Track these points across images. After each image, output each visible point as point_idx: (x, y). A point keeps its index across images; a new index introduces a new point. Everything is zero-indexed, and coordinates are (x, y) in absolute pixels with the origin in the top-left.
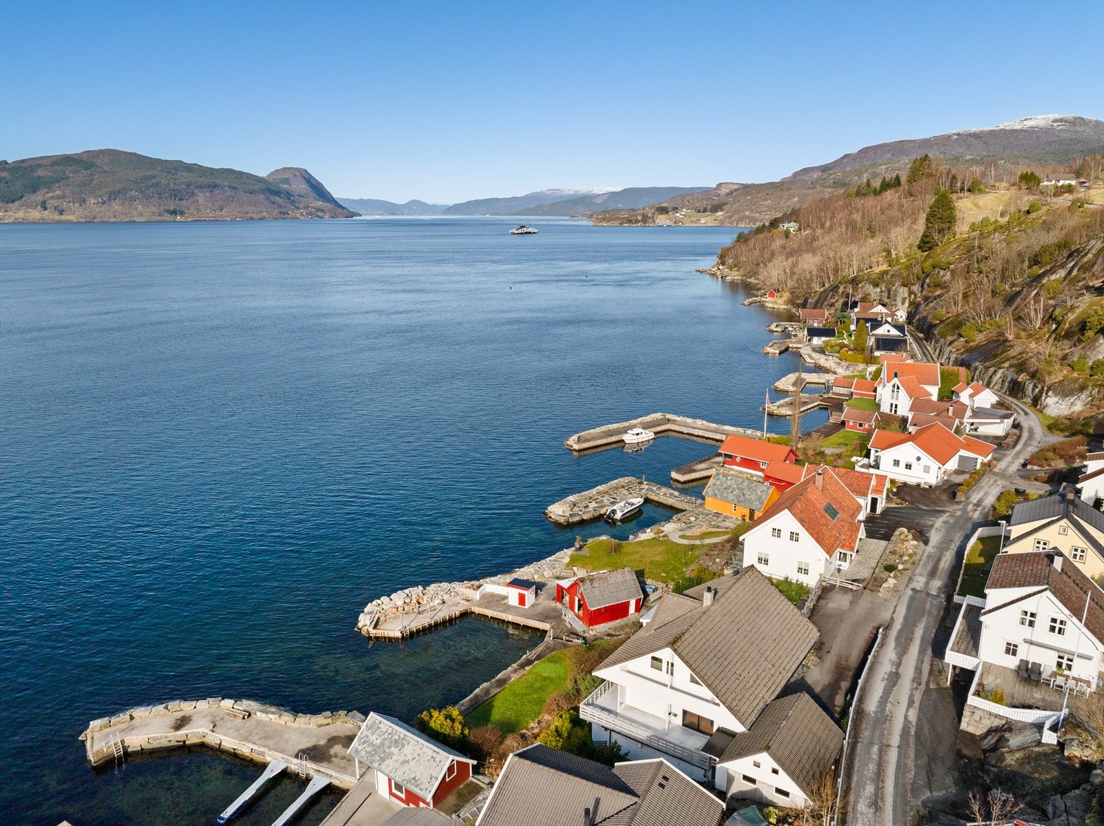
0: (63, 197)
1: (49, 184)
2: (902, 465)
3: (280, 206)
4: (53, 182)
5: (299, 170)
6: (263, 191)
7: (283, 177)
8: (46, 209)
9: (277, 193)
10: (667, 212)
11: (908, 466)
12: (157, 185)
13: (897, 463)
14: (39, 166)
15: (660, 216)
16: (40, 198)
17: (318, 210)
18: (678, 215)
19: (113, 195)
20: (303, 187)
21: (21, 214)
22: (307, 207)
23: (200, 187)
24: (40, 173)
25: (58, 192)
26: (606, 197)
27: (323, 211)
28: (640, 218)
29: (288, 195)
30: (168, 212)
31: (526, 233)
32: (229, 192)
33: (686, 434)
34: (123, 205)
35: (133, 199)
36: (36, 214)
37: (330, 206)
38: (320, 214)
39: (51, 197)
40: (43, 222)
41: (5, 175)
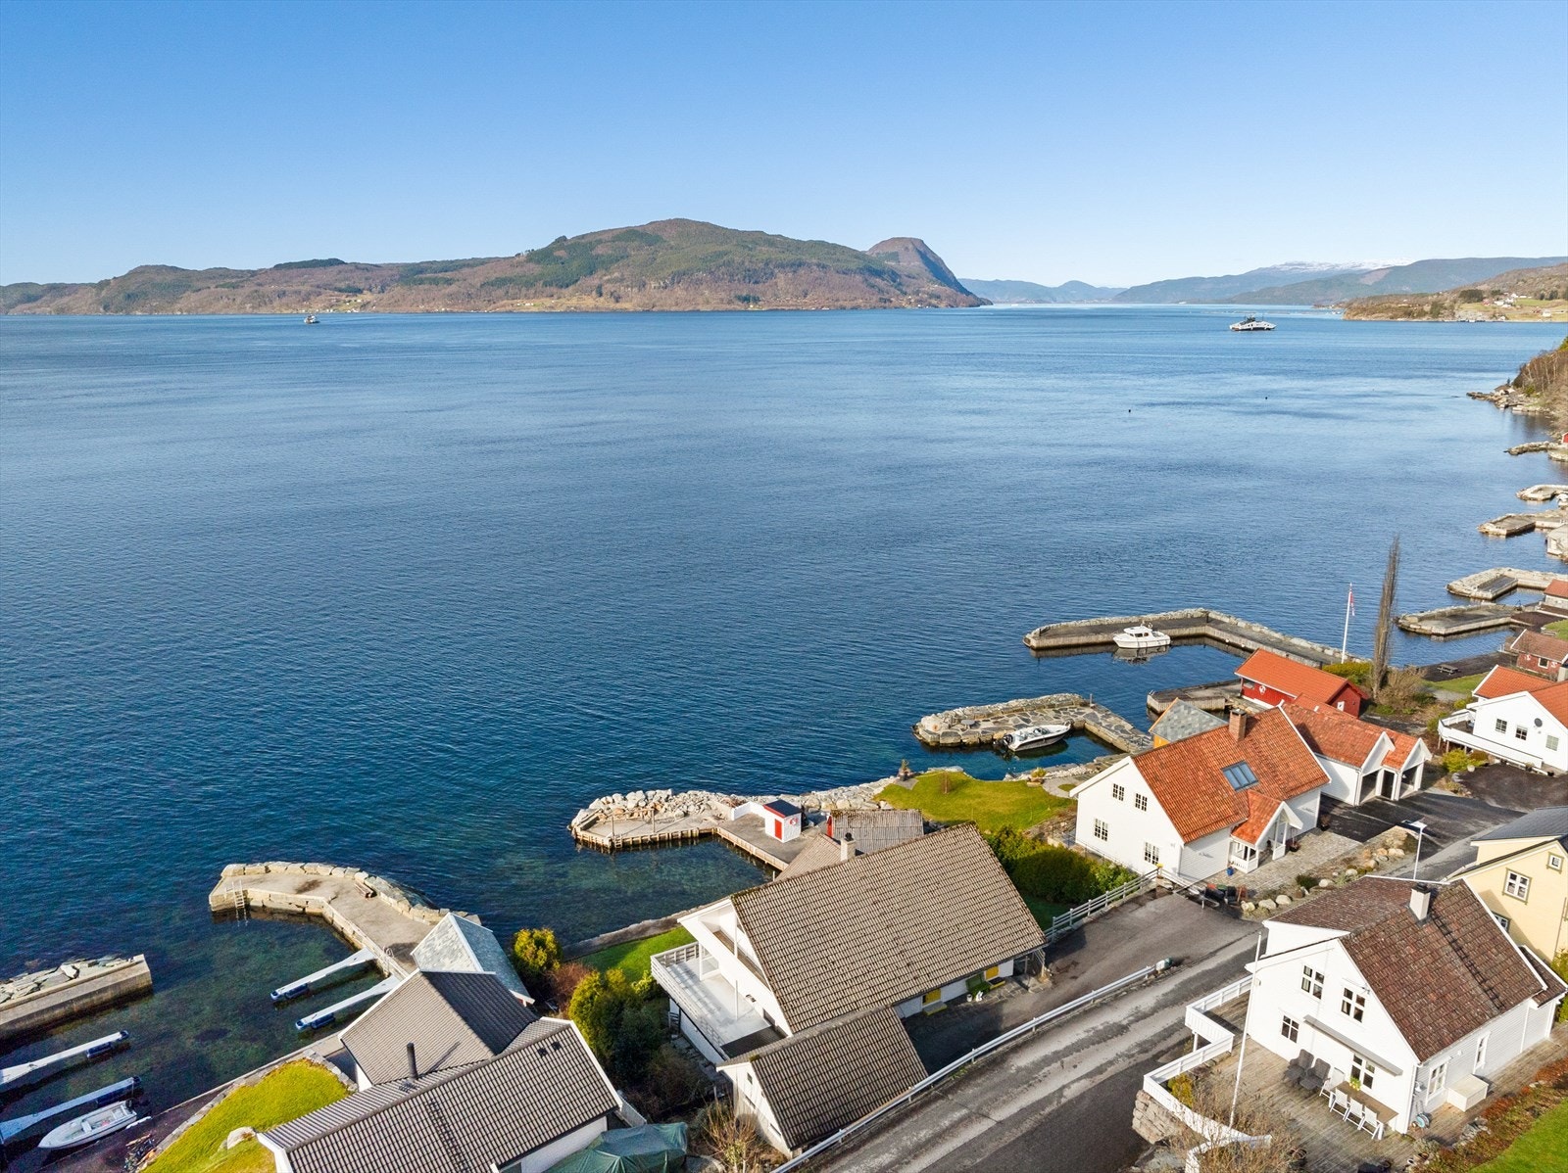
0: (622, 280)
1: (607, 263)
2: (1511, 730)
3: (881, 291)
4: (611, 262)
5: (912, 241)
6: (861, 271)
7: (891, 250)
8: (601, 295)
9: (878, 274)
10: (1481, 299)
11: (1521, 734)
12: (728, 264)
13: (1502, 725)
14: (600, 242)
15: (1466, 306)
16: (596, 282)
17: (931, 296)
18: (1499, 303)
19: (678, 277)
20: (915, 264)
21: (574, 302)
22: (917, 293)
23: (782, 266)
24: (600, 250)
25: (616, 274)
26: (1382, 275)
27: (938, 297)
28: (1427, 308)
29: (894, 275)
30: (739, 298)
31: (1255, 329)
32: (817, 273)
33: (1229, 644)
34: (686, 290)
35: (699, 282)
36: (590, 302)
37: (949, 290)
38: (934, 302)
39: (608, 281)
40: (598, 312)
41: (561, 253)
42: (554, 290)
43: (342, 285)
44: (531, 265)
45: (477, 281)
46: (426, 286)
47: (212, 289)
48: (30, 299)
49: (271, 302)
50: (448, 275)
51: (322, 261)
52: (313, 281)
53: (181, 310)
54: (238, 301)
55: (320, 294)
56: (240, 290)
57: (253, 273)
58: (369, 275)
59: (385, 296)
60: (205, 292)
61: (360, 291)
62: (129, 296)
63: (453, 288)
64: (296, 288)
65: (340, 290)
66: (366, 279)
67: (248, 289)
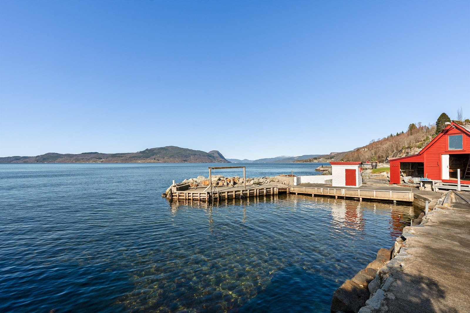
0: (159, 157)
1: (156, 154)
3: (211, 159)
4: (158, 153)
5: (216, 151)
6: (207, 156)
7: (212, 153)
8: (155, 160)
9: (211, 156)
10: (317, 159)
12: (182, 154)
14: (155, 150)
15: (315, 160)
16: (154, 157)
17: (220, 161)
18: (320, 160)
19: (171, 157)
20: (217, 155)
21: (149, 161)
22: (218, 160)
23: (192, 155)
24: (155, 151)
25: (158, 156)
26: (298, 157)
27: (222, 161)
28: (309, 161)
29: (213, 157)
30: (183, 160)
32: (199, 156)
34: (173, 159)
35: (175, 157)
36: (152, 161)
37: (224, 160)
38: (221, 162)
39: (157, 157)
40: (154, 162)
41: (147, 152)
42: (145, 159)
43: (98, 157)
44: (141, 154)
45: (128, 157)
46: (117, 158)
47: (66, 158)
48: (17, 159)
49: (80, 160)
50: (122, 156)
51: (93, 153)
52: (90, 156)
53: (57, 162)
54: (72, 160)
55: (92, 159)
56: (72, 158)
57: (77, 155)
58: (104, 155)
59: (107, 159)
60: (64, 158)
61: (102, 159)
62: (44, 159)
63: (122, 158)
64: (86, 158)
65: (97, 158)
66: (103, 156)
67: (74, 158)
